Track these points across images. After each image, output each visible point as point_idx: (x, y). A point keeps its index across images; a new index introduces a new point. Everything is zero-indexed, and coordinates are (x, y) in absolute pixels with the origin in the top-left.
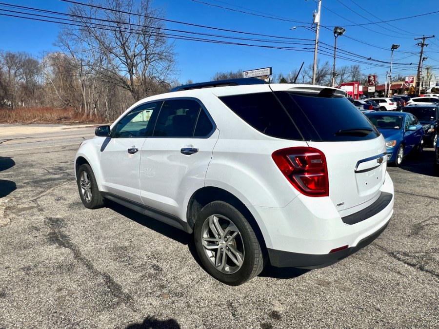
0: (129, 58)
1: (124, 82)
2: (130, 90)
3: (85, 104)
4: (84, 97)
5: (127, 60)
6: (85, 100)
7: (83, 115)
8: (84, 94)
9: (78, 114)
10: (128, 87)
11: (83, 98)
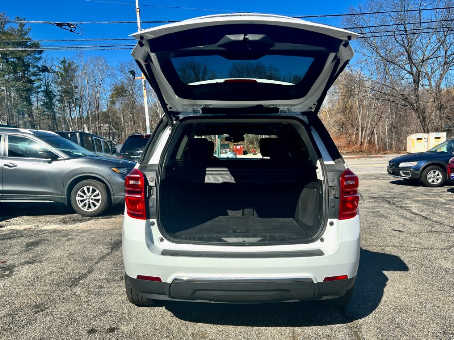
0: (415, 66)
1: (406, 99)
2: (413, 109)
3: (360, 129)
4: (360, 121)
5: (411, 68)
6: (360, 125)
7: (356, 143)
8: (360, 117)
9: (351, 142)
10: (411, 104)
11: (358, 122)
